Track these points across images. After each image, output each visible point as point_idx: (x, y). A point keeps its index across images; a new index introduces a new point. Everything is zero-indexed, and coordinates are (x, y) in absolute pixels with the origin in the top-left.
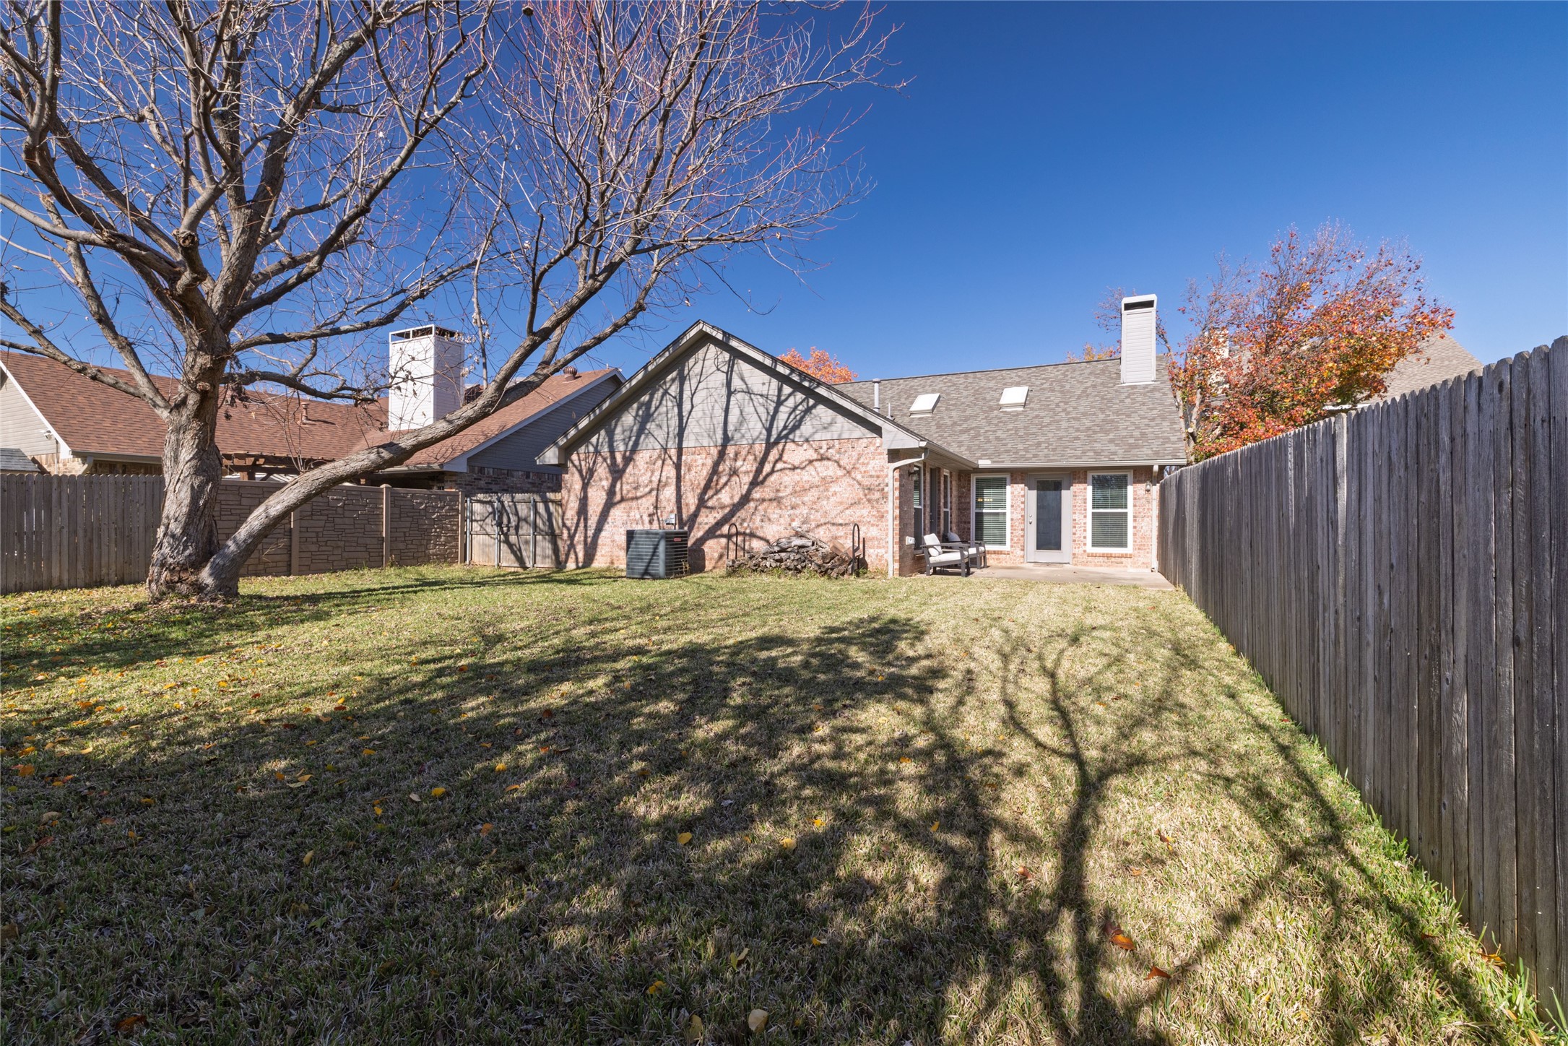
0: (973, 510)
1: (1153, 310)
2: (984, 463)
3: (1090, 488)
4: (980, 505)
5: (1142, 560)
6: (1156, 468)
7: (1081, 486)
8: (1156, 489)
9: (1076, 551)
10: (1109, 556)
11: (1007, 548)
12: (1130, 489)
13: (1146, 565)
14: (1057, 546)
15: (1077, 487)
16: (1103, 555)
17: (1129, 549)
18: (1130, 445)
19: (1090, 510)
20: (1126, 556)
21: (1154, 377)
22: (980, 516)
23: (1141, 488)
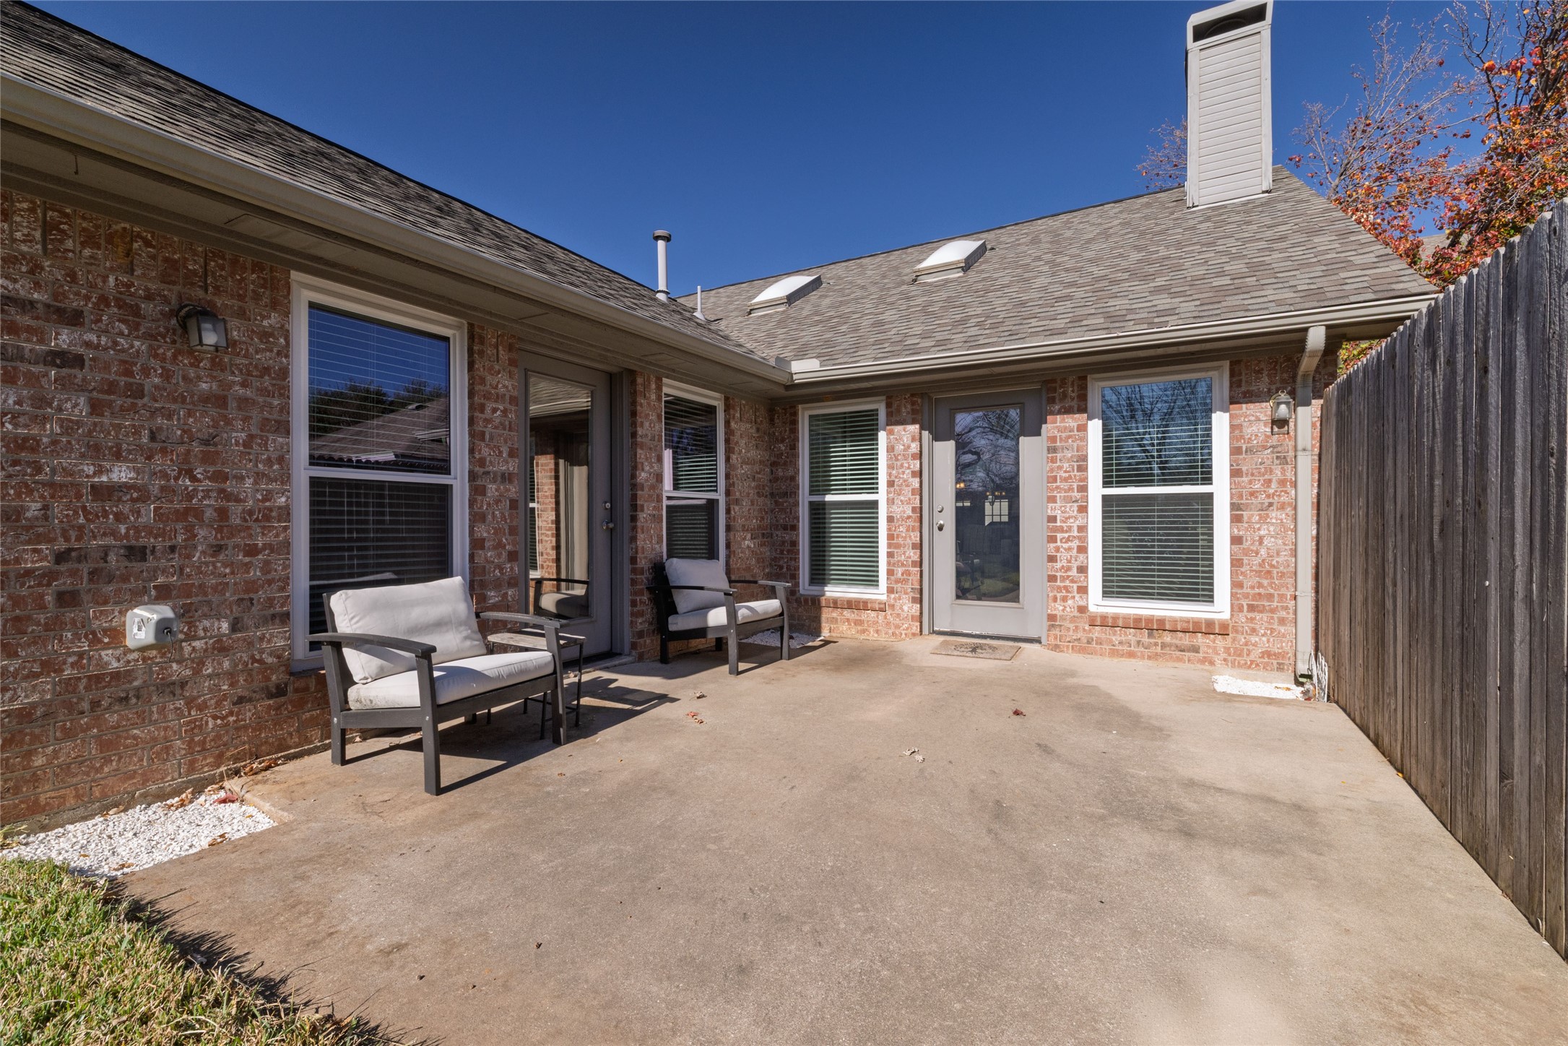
0: (805, 497)
1: (1264, 27)
2: (805, 368)
3: (1095, 428)
4: (821, 483)
5: (1261, 642)
6: (1316, 338)
7: (1071, 421)
8: (1307, 418)
9: (1058, 608)
10: (1155, 627)
11: (878, 593)
12: (1220, 422)
13: (1274, 661)
14: (1010, 591)
15: (1056, 425)
16: (1137, 624)
17: (1221, 607)
18: (1219, 289)
19: (1097, 490)
20: (1208, 629)
21: (1267, 183)
22: (819, 511)
23: (1257, 415)
